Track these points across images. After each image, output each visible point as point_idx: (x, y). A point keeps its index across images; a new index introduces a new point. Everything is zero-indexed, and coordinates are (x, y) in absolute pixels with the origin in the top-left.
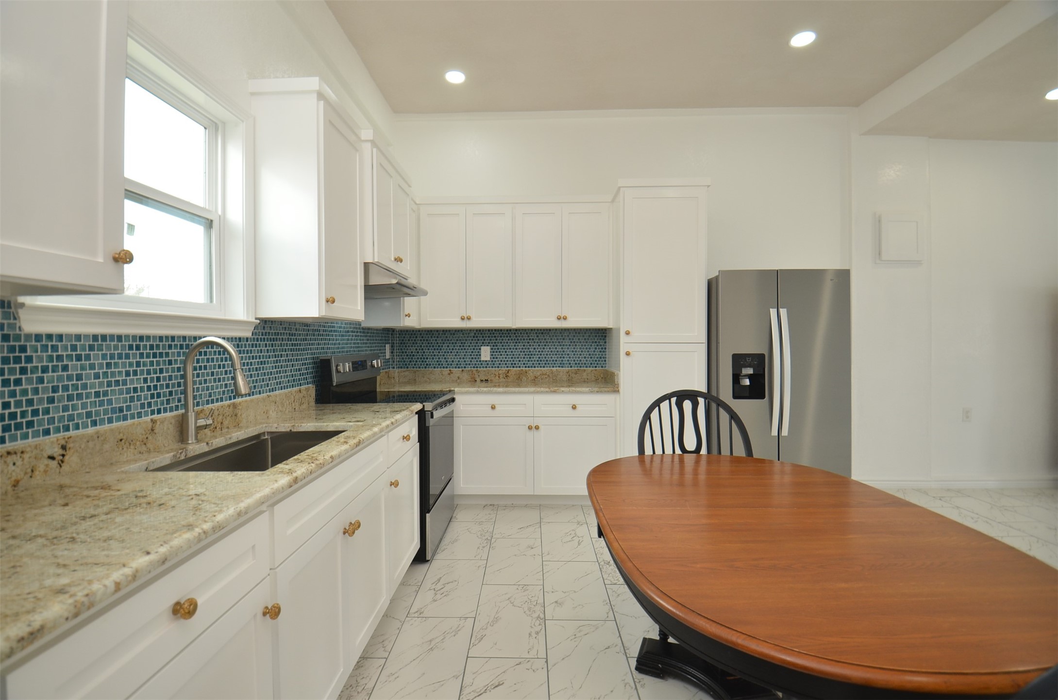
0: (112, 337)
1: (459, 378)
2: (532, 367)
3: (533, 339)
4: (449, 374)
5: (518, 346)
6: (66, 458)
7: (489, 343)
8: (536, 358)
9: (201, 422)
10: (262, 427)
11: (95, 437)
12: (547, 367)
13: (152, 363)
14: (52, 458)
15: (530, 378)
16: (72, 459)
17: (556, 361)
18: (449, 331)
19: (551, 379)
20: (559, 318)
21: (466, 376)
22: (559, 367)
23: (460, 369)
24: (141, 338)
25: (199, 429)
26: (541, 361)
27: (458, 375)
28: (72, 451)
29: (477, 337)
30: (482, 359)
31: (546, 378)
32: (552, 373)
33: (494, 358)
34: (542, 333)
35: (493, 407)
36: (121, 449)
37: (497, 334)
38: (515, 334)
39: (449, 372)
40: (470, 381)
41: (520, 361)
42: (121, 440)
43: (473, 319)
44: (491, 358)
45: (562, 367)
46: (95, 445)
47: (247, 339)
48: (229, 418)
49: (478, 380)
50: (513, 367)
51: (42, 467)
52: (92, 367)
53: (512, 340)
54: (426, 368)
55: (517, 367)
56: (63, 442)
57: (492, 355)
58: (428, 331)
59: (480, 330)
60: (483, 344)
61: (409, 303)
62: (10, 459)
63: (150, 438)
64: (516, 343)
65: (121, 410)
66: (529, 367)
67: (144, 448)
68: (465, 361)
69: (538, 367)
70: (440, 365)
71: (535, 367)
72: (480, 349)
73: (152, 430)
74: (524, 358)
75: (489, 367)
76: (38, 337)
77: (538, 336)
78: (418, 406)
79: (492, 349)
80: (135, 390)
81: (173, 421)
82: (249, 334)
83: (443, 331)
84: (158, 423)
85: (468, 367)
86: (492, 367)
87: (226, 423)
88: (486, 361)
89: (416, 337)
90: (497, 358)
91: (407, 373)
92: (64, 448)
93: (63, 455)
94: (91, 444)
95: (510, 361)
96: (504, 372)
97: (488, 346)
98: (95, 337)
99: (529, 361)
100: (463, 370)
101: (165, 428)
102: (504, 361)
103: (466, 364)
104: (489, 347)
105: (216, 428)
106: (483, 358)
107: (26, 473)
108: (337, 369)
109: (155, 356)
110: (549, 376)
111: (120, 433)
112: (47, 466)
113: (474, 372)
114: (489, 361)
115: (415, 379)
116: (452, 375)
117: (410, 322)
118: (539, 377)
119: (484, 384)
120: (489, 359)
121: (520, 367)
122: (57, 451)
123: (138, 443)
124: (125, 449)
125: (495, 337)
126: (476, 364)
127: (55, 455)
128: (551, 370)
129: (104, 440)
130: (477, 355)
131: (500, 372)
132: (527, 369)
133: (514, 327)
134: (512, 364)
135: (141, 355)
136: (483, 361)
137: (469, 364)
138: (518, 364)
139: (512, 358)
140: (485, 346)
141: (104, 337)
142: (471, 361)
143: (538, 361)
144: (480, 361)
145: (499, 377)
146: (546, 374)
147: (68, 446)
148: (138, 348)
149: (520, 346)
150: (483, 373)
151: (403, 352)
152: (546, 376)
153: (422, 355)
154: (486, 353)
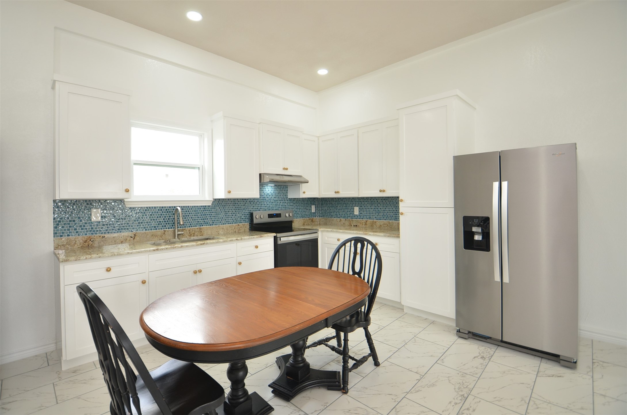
0: (152, 207)
1: (344, 223)
2: (379, 219)
3: (380, 203)
4: (340, 221)
5: (372, 207)
6: (135, 238)
7: (358, 205)
8: (381, 214)
9: (180, 233)
10: (207, 237)
11: (144, 233)
12: (387, 220)
13: (166, 214)
15: (377, 226)
16: (137, 238)
17: (393, 216)
18: (340, 198)
19: (389, 227)
20: (381, 191)
21: (347, 223)
22: (394, 220)
23: (345, 219)
24: (162, 207)
25: (178, 235)
26: (384, 216)
27: (344, 222)
28: (137, 236)
29: (352, 202)
30: (355, 214)
31: (386, 226)
32: (389, 224)
33: (360, 213)
34: (385, 199)
36: (153, 237)
37: (361, 200)
38: (370, 200)
39: (340, 220)
40: (349, 226)
41: (373, 216)
42: (153, 235)
43: (341, 192)
44: (359, 213)
45: (396, 220)
46: (144, 235)
47: (209, 206)
48: (197, 232)
49: (353, 225)
50: (370, 219)
51: (129, 239)
53: (369, 203)
54: (331, 217)
55: (372, 219)
56: (135, 234)
57: (360, 212)
58: (332, 199)
59: (354, 198)
60: (355, 206)
61: (304, 187)
63: (163, 235)
64: (371, 205)
65: (155, 227)
66: (378, 219)
67: (161, 238)
68: (347, 215)
69: (383, 219)
70: (337, 216)
71: (381, 219)
72: (354, 208)
73: (164, 233)
74: (375, 214)
75: (358, 218)
76: (130, 208)
77: (382, 201)
78: (274, 234)
79: (359, 208)
80: (160, 222)
81: (172, 231)
82: (210, 204)
83: (338, 198)
84: (166, 231)
85: (349, 218)
86: (360, 218)
87: (196, 234)
88: (357, 215)
89: (327, 202)
90: (362, 213)
91: (323, 220)
93: (135, 237)
94: (143, 235)
96: (364, 221)
97: (357, 206)
98: (147, 208)
99: (378, 216)
100: (346, 220)
101: (169, 233)
102: (365, 215)
103: (348, 216)
104: (358, 207)
105: (191, 235)
106: (355, 213)
107: (124, 240)
108: (256, 217)
109: (167, 212)
110: (388, 225)
111: (152, 233)
112: (130, 239)
113: (351, 221)
114: (358, 215)
115: (326, 223)
116: (341, 221)
118: (382, 226)
119: (355, 228)
120: (358, 214)
121: (373, 219)
122: (133, 236)
123: (159, 236)
124: (154, 238)
125: (361, 202)
126: (352, 217)
127: (132, 237)
129: (147, 234)
130: (353, 212)
131: (363, 222)
132: (377, 220)
134: (369, 217)
135: (163, 212)
136: (355, 215)
137: (349, 216)
138: (372, 217)
139: (369, 214)
140: (356, 206)
141: (150, 207)
142: (350, 215)
143: (382, 216)
144: (354, 215)
145: (362, 224)
146: (386, 224)
147: (136, 235)
148: (161, 210)
149: (373, 207)
150: (355, 222)
151: (322, 209)
152: (386, 225)
154: (356, 211)
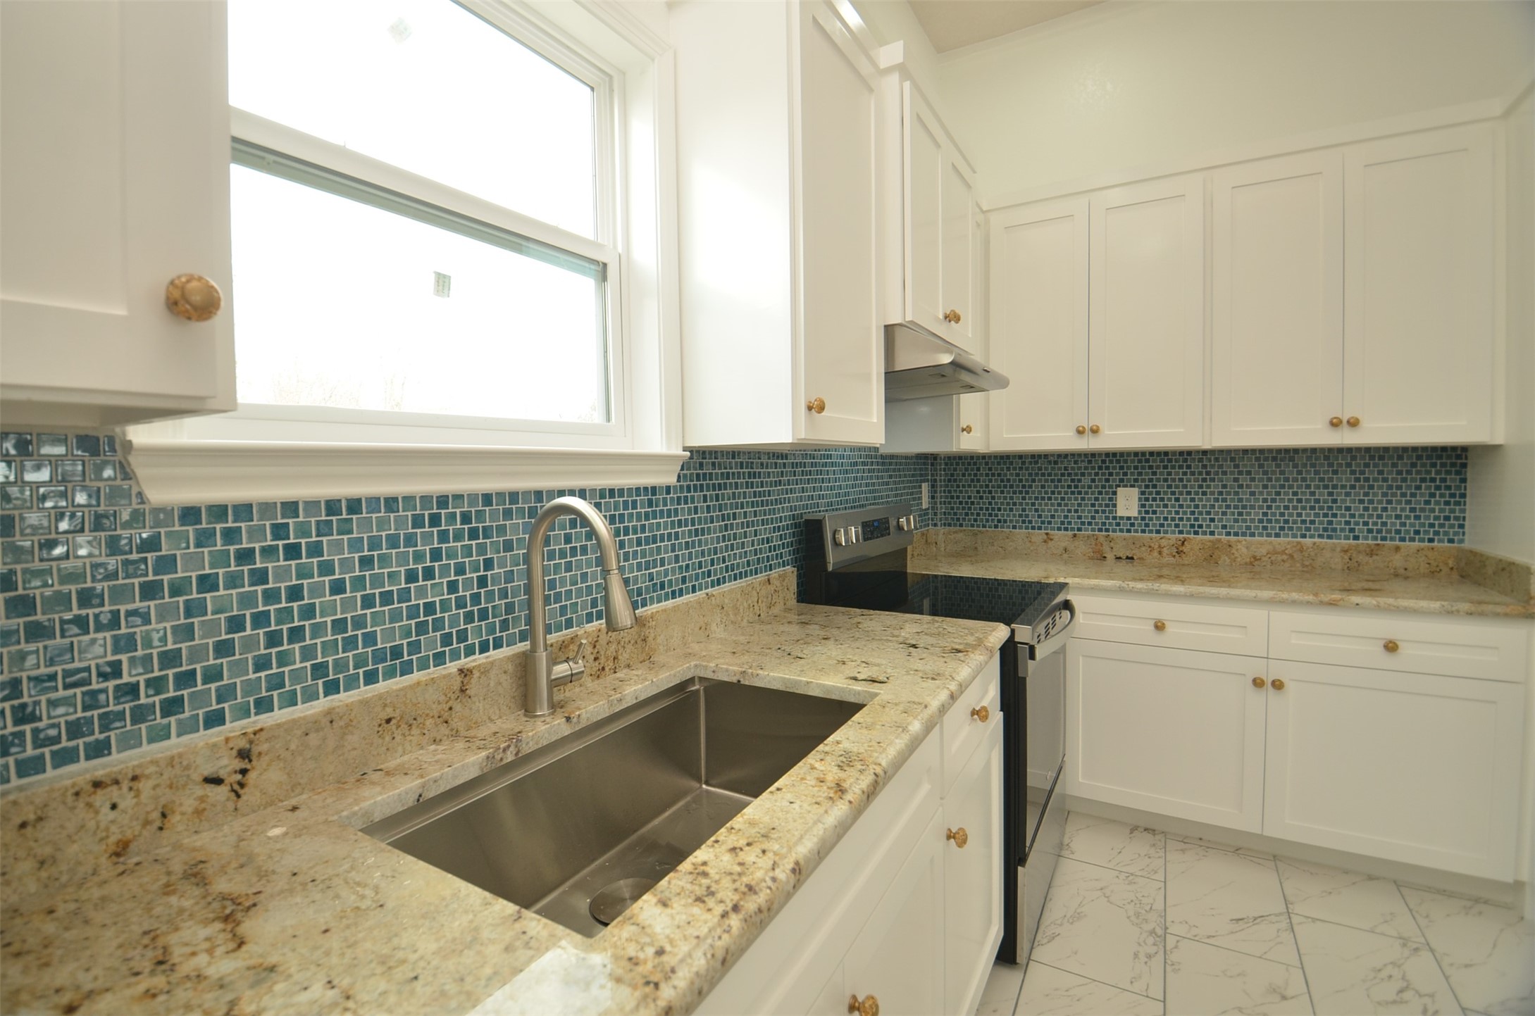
0: (374, 502)
1: (1065, 550)
2: (1244, 534)
3: (1249, 473)
4: (1045, 542)
5: (1208, 487)
6: (252, 776)
7: (1136, 480)
8: (1256, 514)
9: (561, 669)
10: (689, 668)
11: (325, 721)
12: (1287, 536)
13: (468, 551)
14: (216, 781)
15: (1239, 560)
16: (266, 776)
17: (1312, 522)
18: (1046, 456)
19: (1298, 565)
20: (1336, 425)
21: (1082, 548)
22: (1320, 536)
23: (1070, 533)
24: (443, 501)
26: (1270, 521)
27: (1063, 544)
28: (265, 759)
29: (1107, 468)
30: (1119, 514)
31: (1283, 561)
32: (1301, 550)
33: (1147, 512)
34: (1274, 459)
35: (1159, 627)
36: (388, 738)
37: (1154, 461)
38: (1200, 460)
39: (1045, 537)
40: (1091, 558)
41: (1212, 520)
42: (388, 721)
43: (1105, 430)
44: (1140, 512)
45: (1330, 537)
46: (324, 739)
47: (668, 489)
48: (629, 647)
49: (1110, 556)
50: (1196, 533)
51: (189, 804)
52: (327, 569)
53: (1193, 474)
54: (996, 527)
55: (1205, 533)
56: (243, 744)
57: (1143, 506)
58: (1002, 457)
59: (1114, 454)
60: (1122, 483)
61: (969, 405)
62: (101, 798)
63: (457, 707)
64: (1204, 480)
65: (396, 652)
66: (1236, 534)
67: (444, 730)
68: (1079, 517)
69: (1261, 535)
70: (1026, 522)
71: (1253, 535)
72: (1115, 493)
73: (463, 691)
74: (1224, 514)
75: (1136, 531)
76: (190, 514)
77: (1261, 466)
78: (999, 633)
79: (1143, 493)
80: (429, 609)
81: (510, 667)
82: (672, 480)
83: (1033, 456)
84: (476, 673)
85: (1086, 530)
86: (1143, 531)
87: (624, 657)
88: (1129, 518)
89: (978, 469)
90: (1155, 512)
91: (960, 536)
92: (244, 755)
93: (244, 772)
94: (314, 739)
95: (1188, 519)
96: (1171, 542)
97: (1132, 486)
98: (332, 506)
99: (1236, 521)
100: (1075, 536)
101: (492, 684)
102: (1173, 519)
103: (1083, 523)
104: (1136, 490)
105: (603, 669)
106: (1121, 511)
107: (147, 823)
108: (834, 538)
109: (473, 534)
110: (1291, 556)
111: (385, 706)
112: (202, 799)
113: (1102, 539)
114: (1136, 518)
115: (976, 548)
116: (1051, 544)
117: (970, 443)
118: (1264, 559)
119: (1123, 567)
120: (1136, 515)
121: (1212, 533)
122: (227, 765)
123: (429, 722)
124: (398, 738)
125: (1150, 467)
126: (1104, 524)
127: (222, 774)
128: (1298, 543)
129: (347, 726)
130: (1107, 506)
131: (1164, 542)
132: (1232, 538)
133: (1207, 446)
134: (1192, 526)
135: (443, 536)
136: (1122, 518)
137: (1090, 524)
138: (1209, 526)
139: (1193, 513)
140: (1125, 486)
141: (354, 505)
142: (1093, 517)
143: (1261, 521)
144: (1115, 518)
145: (1160, 553)
146: (1283, 552)
147: (255, 750)
148: (435, 520)
149: (1215, 487)
150: (1120, 542)
151: (952, 497)
152: (1285, 557)
153: (990, 503)
154: (1128, 502)
